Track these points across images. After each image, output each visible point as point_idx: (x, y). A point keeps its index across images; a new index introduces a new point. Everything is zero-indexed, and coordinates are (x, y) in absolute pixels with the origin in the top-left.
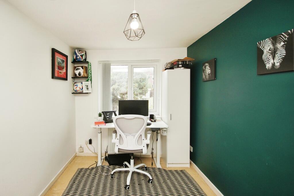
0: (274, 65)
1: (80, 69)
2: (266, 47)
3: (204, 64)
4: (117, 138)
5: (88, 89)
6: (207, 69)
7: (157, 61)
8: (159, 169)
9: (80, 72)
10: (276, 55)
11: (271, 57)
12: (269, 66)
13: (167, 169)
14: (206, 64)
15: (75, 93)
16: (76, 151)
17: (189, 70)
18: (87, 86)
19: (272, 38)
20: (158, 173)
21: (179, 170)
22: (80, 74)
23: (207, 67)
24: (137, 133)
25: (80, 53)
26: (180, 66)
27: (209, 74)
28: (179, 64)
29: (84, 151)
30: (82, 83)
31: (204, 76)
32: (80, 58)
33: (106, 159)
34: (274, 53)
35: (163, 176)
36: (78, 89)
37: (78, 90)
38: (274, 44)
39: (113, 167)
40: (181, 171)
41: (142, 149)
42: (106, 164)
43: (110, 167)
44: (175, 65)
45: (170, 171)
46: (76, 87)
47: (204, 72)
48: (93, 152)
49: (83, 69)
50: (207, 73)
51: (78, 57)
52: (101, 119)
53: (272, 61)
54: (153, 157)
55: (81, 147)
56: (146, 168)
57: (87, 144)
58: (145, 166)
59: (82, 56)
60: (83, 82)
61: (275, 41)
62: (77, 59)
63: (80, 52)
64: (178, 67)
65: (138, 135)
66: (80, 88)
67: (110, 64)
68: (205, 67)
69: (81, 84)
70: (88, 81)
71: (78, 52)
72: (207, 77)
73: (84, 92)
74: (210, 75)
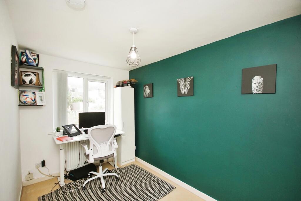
0: (185, 92)
1: (31, 75)
2: (181, 83)
3: (144, 86)
4: (90, 149)
5: (42, 100)
6: (147, 90)
7: (109, 78)
8: (118, 168)
9: (31, 79)
10: (186, 88)
11: (183, 88)
12: (183, 92)
13: (123, 167)
14: (146, 86)
15: (22, 105)
16: (23, 180)
17: (134, 88)
18: (41, 97)
19: (184, 79)
20: (119, 172)
21: (130, 165)
22: (31, 82)
23: (147, 88)
24: (109, 140)
25: (33, 56)
26: (129, 85)
27: (148, 93)
28: (128, 84)
29: (34, 178)
30: (34, 93)
31: (145, 94)
32: (33, 62)
33: (66, 177)
34: (185, 86)
35: (123, 173)
36: (29, 100)
37: (28, 102)
38: (185, 82)
39: (79, 181)
40: (132, 165)
41: (113, 153)
42: (70, 181)
43: (76, 182)
44: (125, 84)
45: (125, 167)
46: (26, 98)
47: (145, 91)
48: (47, 176)
49: (35, 75)
50: (147, 92)
51: (30, 60)
52: (60, 134)
53: (184, 90)
54: (109, 161)
55: (30, 174)
56: (108, 171)
57: (38, 168)
58: (108, 170)
59: (35, 60)
60: (36, 92)
61: (185, 80)
62: (29, 62)
63: (32, 54)
64: (128, 86)
65: (109, 142)
66: (32, 99)
67: (67, 74)
68: (146, 88)
69: (34, 95)
70: (42, 91)
71: (30, 54)
72: (147, 95)
73: (37, 105)
74: (150, 94)
